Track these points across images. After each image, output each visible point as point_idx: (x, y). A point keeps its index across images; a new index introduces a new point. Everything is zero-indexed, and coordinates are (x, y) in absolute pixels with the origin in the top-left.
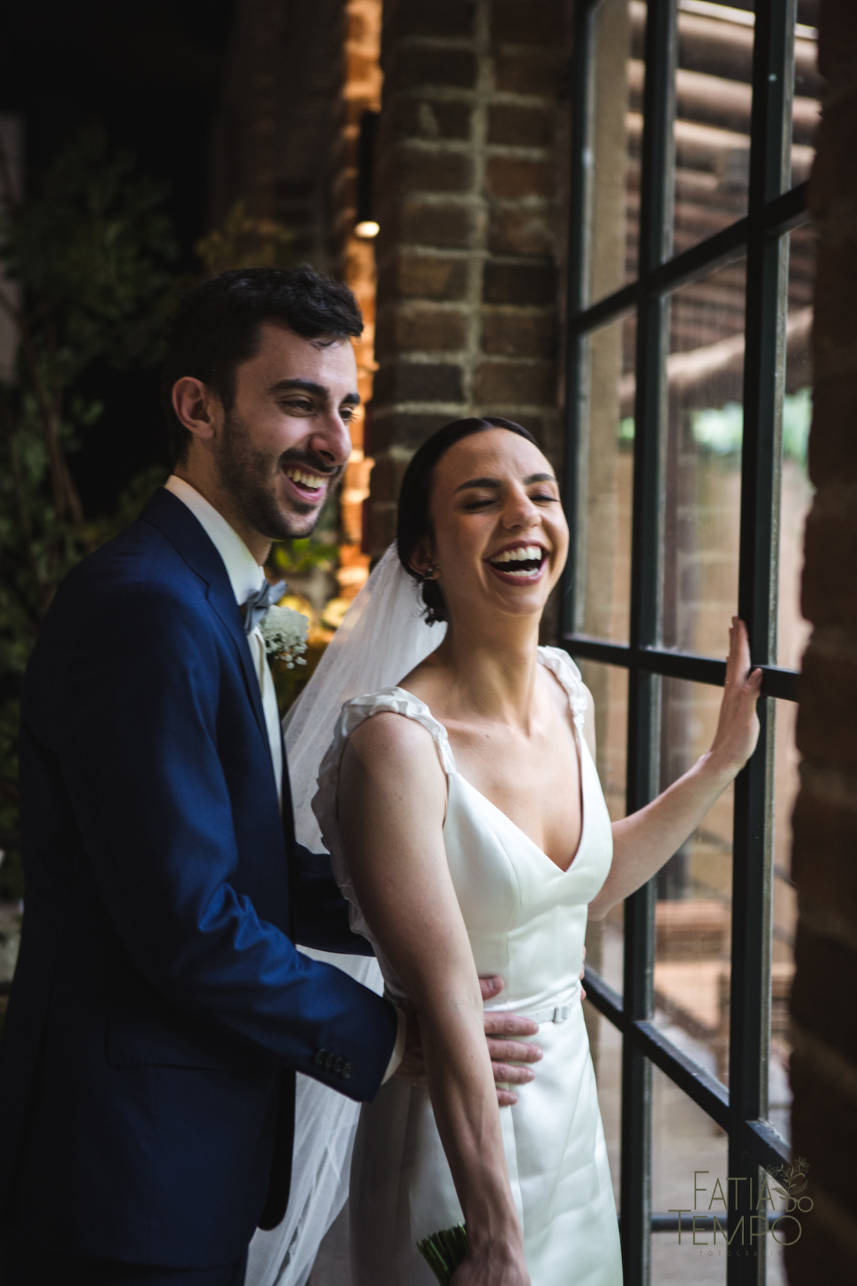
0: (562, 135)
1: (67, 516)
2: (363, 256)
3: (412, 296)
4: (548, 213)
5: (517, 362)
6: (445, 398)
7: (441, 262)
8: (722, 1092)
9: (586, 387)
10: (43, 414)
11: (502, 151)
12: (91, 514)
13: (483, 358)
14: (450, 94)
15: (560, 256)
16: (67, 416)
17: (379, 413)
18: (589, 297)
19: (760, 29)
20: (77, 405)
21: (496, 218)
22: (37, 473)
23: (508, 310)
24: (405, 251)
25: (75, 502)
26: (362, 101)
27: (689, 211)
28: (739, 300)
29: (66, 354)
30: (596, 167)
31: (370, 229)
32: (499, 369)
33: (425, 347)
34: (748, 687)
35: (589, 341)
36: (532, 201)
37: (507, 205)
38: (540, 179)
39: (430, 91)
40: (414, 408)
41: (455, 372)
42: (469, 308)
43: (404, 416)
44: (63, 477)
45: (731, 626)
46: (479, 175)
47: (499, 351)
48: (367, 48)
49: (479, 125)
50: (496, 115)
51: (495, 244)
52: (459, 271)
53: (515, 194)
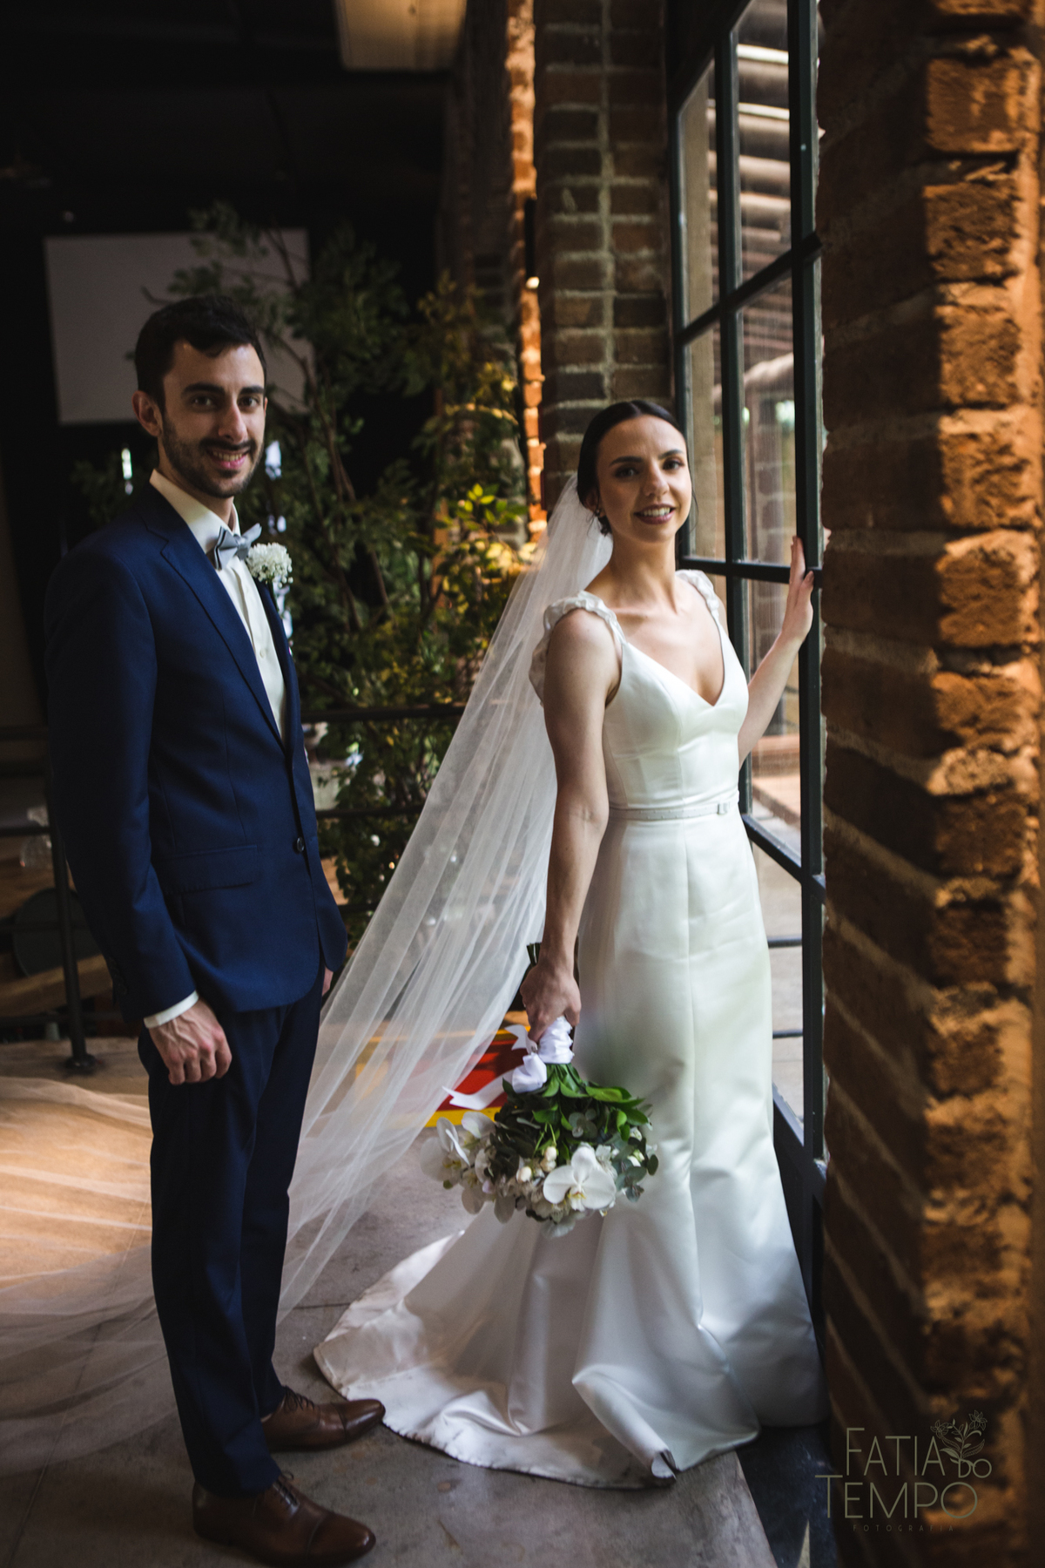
0: (664, 204)
1: (346, 498)
2: (531, 300)
3: (565, 326)
4: (656, 261)
5: (640, 367)
6: (592, 397)
7: (584, 301)
8: (796, 856)
9: (689, 382)
10: (324, 429)
11: (622, 218)
12: (359, 497)
13: (617, 366)
14: (583, 181)
15: (667, 291)
16: (341, 430)
17: (547, 411)
18: (687, 319)
19: (793, 121)
20: (347, 421)
21: (619, 266)
22: (324, 470)
23: (632, 331)
24: (558, 294)
25: (350, 488)
26: (525, 193)
27: (752, 257)
28: (788, 318)
29: (337, 388)
30: (687, 225)
31: (534, 282)
32: (628, 372)
33: (577, 362)
34: (804, 584)
35: (690, 350)
36: (645, 253)
37: (628, 257)
38: (650, 236)
39: (569, 179)
40: (571, 404)
41: (598, 378)
42: (605, 331)
43: (564, 410)
44: (341, 470)
45: (792, 543)
46: (607, 237)
47: (628, 361)
48: (524, 155)
49: (604, 201)
50: (616, 192)
51: (620, 285)
52: (597, 306)
53: (632, 248)
